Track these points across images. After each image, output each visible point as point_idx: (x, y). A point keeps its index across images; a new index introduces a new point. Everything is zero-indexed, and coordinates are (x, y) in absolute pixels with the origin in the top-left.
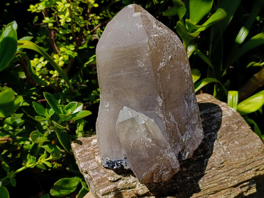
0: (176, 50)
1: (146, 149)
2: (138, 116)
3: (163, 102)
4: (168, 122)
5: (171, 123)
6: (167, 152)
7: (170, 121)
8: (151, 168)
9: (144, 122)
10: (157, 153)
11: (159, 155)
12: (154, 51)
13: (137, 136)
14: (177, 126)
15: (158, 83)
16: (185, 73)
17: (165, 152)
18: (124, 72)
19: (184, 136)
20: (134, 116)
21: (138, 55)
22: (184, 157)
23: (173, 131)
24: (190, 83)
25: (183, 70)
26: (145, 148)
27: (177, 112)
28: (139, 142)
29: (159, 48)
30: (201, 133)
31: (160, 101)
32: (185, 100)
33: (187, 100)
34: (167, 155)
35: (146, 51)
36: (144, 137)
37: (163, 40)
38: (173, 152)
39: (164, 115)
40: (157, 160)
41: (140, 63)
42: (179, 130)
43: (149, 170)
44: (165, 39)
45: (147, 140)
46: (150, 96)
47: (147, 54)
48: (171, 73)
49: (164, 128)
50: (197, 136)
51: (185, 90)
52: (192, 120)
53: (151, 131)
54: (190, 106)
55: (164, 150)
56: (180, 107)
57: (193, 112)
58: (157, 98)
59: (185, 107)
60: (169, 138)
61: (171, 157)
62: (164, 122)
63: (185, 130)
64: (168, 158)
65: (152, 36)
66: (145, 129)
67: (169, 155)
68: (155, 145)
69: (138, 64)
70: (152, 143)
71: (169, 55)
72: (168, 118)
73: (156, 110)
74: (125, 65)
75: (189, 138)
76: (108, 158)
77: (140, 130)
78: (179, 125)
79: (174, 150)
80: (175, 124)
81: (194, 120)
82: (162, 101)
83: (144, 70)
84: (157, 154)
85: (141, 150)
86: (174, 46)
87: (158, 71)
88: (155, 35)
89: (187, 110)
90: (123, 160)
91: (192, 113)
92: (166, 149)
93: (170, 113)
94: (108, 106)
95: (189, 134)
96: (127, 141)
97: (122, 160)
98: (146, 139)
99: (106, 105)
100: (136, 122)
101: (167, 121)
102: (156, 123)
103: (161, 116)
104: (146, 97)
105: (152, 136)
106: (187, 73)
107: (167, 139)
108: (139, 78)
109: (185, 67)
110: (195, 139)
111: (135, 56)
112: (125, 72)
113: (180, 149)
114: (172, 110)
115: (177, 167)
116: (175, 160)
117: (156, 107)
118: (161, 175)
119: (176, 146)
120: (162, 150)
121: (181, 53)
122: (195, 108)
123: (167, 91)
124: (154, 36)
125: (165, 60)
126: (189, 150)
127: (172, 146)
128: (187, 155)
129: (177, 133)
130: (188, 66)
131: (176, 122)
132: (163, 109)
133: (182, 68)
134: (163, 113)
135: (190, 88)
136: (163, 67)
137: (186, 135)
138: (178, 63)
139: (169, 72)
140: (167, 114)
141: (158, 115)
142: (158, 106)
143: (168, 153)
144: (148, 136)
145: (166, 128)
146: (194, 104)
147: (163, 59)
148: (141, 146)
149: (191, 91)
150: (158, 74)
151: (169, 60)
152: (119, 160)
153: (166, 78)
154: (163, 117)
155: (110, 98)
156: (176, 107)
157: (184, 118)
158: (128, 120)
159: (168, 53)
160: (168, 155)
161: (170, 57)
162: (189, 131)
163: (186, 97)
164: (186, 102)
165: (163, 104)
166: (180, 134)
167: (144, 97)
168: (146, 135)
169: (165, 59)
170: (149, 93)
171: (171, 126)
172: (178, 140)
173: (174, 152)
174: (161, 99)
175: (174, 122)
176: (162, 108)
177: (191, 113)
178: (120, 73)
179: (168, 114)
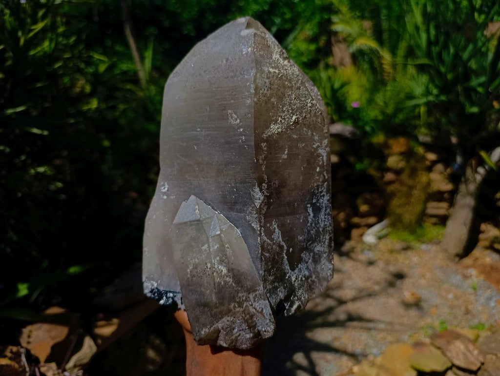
0: (309, 109)
1: (213, 285)
2: (212, 217)
3: (264, 199)
4: (267, 240)
5: (274, 244)
6: (254, 298)
7: (272, 240)
8: (217, 322)
9: (218, 233)
10: (234, 298)
11: (235, 302)
12: (264, 98)
13: (201, 256)
14: (285, 251)
15: (260, 161)
16: (319, 155)
17: (249, 298)
18: (202, 131)
19: (296, 271)
20: (204, 217)
21: (232, 101)
22: (289, 310)
23: (274, 259)
24: (324, 176)
25: (316, 149)
26: (212, 283)
27: (289, 224)
28: (204, 269)
29: (275, 95)
30: (330, 269)
31: (258, 196)
32: (309, 205)
33: (313, 205)
34: (252, 305)
35: (247, 94)
36: (213, 261)
37: (286, 83)
38: (266, 299)
39: (261, 226)
40: (230, 311)
41: (232, 117)
42: (288, 260)
43: (214, 324)
44: (291, 83)
45: (218, 268)
46: (241, 183)
47: (249, 101)
48: (290, 149)
49: (257, 250)
50: (321, 275)
51: (313, 187)
52: (316, 244)
53: (229, 251)
54: (318, 217)
55: (249, 293)
56: (298, 216)
57: (321, 229)
58: (253, 191)
59: (306, 217)
60: (265, 271)
61: (260, 310)
62: (259, 238)
63: (300, 260)
64: (254, 310)
65: (266, 69)
66: (218, 246)
67: (256, 305)
68: (231, 280)
69: (228, 119)
70: (227, 276)
71: (293, 114)
72: (269, 233)
73: (248, 212)
74: (206, 118)
75: (305, 277)
76: (154, 283)
77: (209, 245)
78: (288, 250)
79: (270, 296)
80: (281, 247)
81: (320, 244)
82: (262, 198)
83: (237, 131)
84: (232, 299)
85: (206, 284)
86: (305, 100)
87: (265, 138)
88: (271, 70)
89: (309, 224)
90: (178, 293)
91: (318, 232)
92: (252, 292)
93: (275, 224)
94: (166, 189)
95: (307, 268)
96: (183, 263)
97: (176, 293)
98: (216, 266)
99: (163, 188)
100: (204, 230)
101: (265, 238)
102: (245, 237)
103: (255, 226)
104: (233, 185)
105: (228, 263)
106: (323, 156)
107: (259, 274)
108: (226, 146)
109: (321, 144)
110: (316, 280)
111: (225, 102)
112: (204, 130)
113: (281, 295)
114: (280, 218)
115: (269, 328)
116: (267, 314)
117: (248, 208)
118: (237, 337)
119: (276, 288)
120: (245, 294)
121: (317, 117)
122: (326, 223)
123: (275, 180)
124: (268, 70)
125: (283, 121)
126: (301, 298)
127: (268, 287)
128: (295, 307)
129: (282, 263)
130: (327, 144)
131: (283, 243)
132: (260, 214)
133: (314, 144)
134: (260, 222)
135: (323, 185)
136: (276, 132)
137: (300, 271)
138: (309, 134)
139: (287, 146)
140: (268, 225)
141: (250, 222)
142: (253, 205)
143: (255, 301)
144: (221, 262)
145: (260, 251)
146: (326, 215)
147: (280, 119)
148: (206, 278)
149: (325, 190)
150: (264, 145)
151: (291, 124)
152: (172, 290)
153: (279, 155)
154: (259, 229)
155: (171, 175)
156: (289, 215)
157: (300, 238)
158: (190, 222)
159: (292, 110)
160: (254, 304)
161: (294, 118)
162: (307, 263)
163: (313, 199)
164: (311, 209)
165: (263, 204)
166: (288, 267)
167: (231, 184)
168: (218, 258)
169: (284, 119)
170: (239, 179)
171: (272, 248)
172: (281, 278)
173: (270, 299)
174: (261, 192)
175: (280, 241)
176: (259, 211)
177: (316, 231)
178: (195, 131)
179: (271, 225)
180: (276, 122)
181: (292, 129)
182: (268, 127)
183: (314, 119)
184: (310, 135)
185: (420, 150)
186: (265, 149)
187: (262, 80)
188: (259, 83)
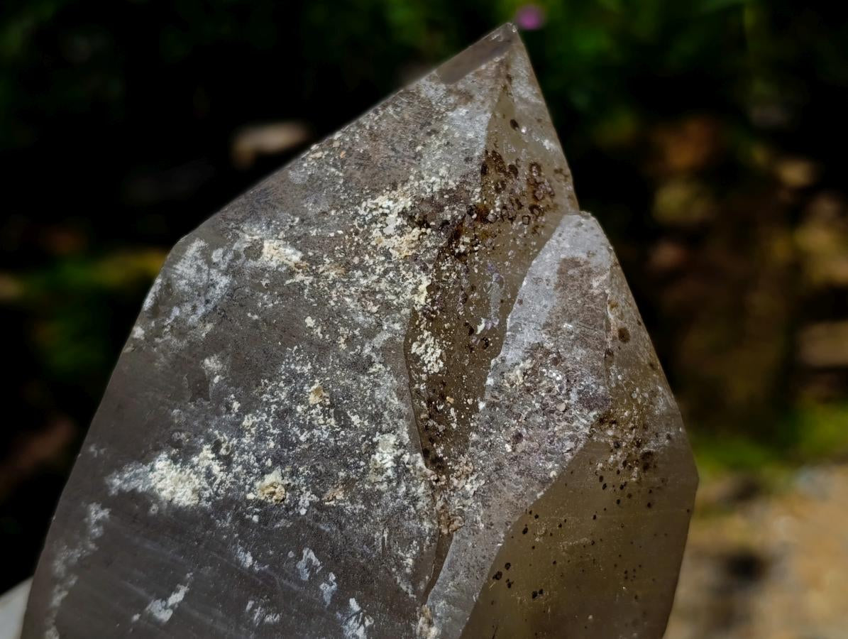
180: (183, 455)
181: (246, 523)
182: (145, 457)
183: (382, 535)
184: (327, 598)
185: (759, 155)
186: (97, 531)
187: (199, 269)
188: (181, 277)
